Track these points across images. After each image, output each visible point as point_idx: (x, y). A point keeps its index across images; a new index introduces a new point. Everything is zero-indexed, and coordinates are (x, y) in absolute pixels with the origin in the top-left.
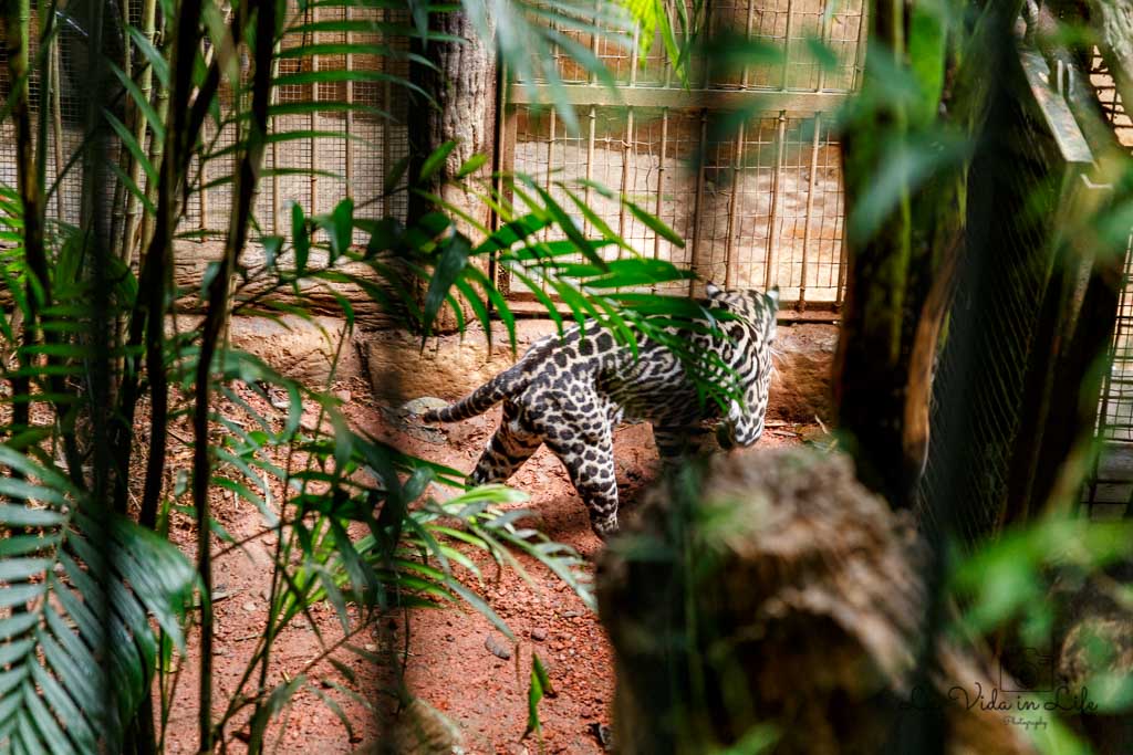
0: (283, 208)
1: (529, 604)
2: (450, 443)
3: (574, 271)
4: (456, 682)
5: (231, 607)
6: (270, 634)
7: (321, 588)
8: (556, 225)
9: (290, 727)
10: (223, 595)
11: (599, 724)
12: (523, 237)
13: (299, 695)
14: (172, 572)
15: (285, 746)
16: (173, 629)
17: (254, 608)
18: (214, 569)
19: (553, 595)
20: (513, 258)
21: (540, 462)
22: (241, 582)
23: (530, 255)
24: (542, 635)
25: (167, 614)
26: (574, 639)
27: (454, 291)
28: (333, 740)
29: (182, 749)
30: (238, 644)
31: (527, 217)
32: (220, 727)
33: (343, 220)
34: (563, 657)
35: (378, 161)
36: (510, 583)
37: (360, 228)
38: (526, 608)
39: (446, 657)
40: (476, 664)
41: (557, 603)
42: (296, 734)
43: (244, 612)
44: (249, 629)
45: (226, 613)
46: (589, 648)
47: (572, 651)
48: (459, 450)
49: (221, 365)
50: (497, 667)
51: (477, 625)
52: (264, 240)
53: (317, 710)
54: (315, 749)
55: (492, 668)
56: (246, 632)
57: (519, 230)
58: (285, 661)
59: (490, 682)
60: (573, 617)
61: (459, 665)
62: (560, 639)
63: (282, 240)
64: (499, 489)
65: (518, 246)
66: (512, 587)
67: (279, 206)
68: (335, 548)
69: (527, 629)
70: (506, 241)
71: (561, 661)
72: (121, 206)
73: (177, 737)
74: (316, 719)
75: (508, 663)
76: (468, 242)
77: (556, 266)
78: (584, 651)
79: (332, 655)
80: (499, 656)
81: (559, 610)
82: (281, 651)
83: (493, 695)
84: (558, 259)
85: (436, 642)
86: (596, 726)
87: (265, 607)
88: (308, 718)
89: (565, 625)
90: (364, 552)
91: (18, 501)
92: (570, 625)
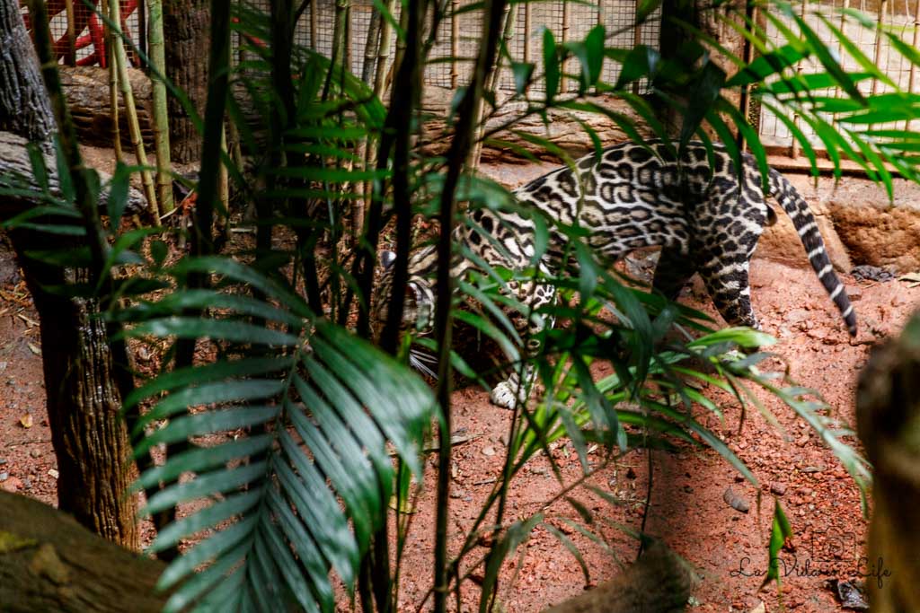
0: (535, 34)
1: (769, 458)
2: (694, 296)
3: (832, 106)
4: (693, 534)
5: (470, 452)
6: (508, 472)
7: (561, 426)
8: (813, 58)
9: (525, 572)
10: (463, 439)
11: (837, 580)
12: (779, 69)
13: (535, 541)
14: (411, 398)
15: (520, 590)
16: (411, 458)
17: (493, 453)
18: (454, 413)
19: (794, 449)
20: (768, 91)
21: (784, 317)
22: (480, 426)
23: (786, 88)
24: (782, 490)
25: (405, 440)
26: (814, 495)
27: (706, 126)
28: (568, 586)
29: (418, 590)
30: (477, 487)
31: (784, 48)
32: (456, 564)
33: (595, 49)
34: (802, 512)
35: (629, 16)
36: (751, 437)
37: (612, 57)
38: (766, 462)
39: (684, 508)
40: (714, 516)
41: (798, 458)
42: (531, 579)
43: (483, 457)
44: (487, 473)
45: (465, 457)
46: (830, 504)
47: (812, 507)
48: (703, 302)
49: (466, 191)
50: (736, 519)
51: (716, 477)
52: (514, 66)
53: (553, 556)
54: (550, 595)
55: (730, 521)
56: (484, 476)
57: (775, 62)
58: (523, 506)
59: (727, 535)
60: (814, 472)
61: (696, 517)
62: (800, 494)
63: (532, 67)
64: (745, 331)
65: (772, 79)
66: (753, 441)
67: (530, 31)
68: (577, 386)
69: (767, 483)
70: (761, 73)
71: (800, 516)
72: (373, 48)
73: (413, 578)
74: (552, 565)
75: (747, 516)
76: (722, 74)
77: (812, 99)
78: (824, 507)
79: (569, 494)
80: (737, 509)
81: (799, 465)
82: (519, 497)
83: (731, 548)
84: (815, 93)
85: (674, 493)
86: (834, 582)
87: (503, 452)
88: (544, 564)
89: (805, 480)
90: (605, 392)
91: (259, 321)
92: (811, 480)
